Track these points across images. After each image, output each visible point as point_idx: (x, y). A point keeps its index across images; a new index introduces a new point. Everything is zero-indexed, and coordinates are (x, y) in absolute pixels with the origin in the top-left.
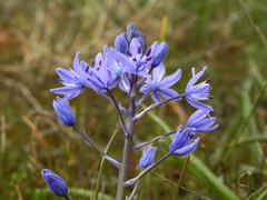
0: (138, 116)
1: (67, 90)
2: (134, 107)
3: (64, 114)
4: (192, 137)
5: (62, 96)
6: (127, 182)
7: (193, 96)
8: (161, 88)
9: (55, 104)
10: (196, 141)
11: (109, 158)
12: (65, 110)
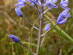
0: (44, 12)
1: (20, 5)
2: (43, 10)
3: (19, 13)
4: (64, 17)
5: (18, 7)
6: (42, 35)
7: (63, 5)
8: (51, 4)
9: (16, 10)
10: (66, 19)
11: (35, 27)
12: (19, 11)
